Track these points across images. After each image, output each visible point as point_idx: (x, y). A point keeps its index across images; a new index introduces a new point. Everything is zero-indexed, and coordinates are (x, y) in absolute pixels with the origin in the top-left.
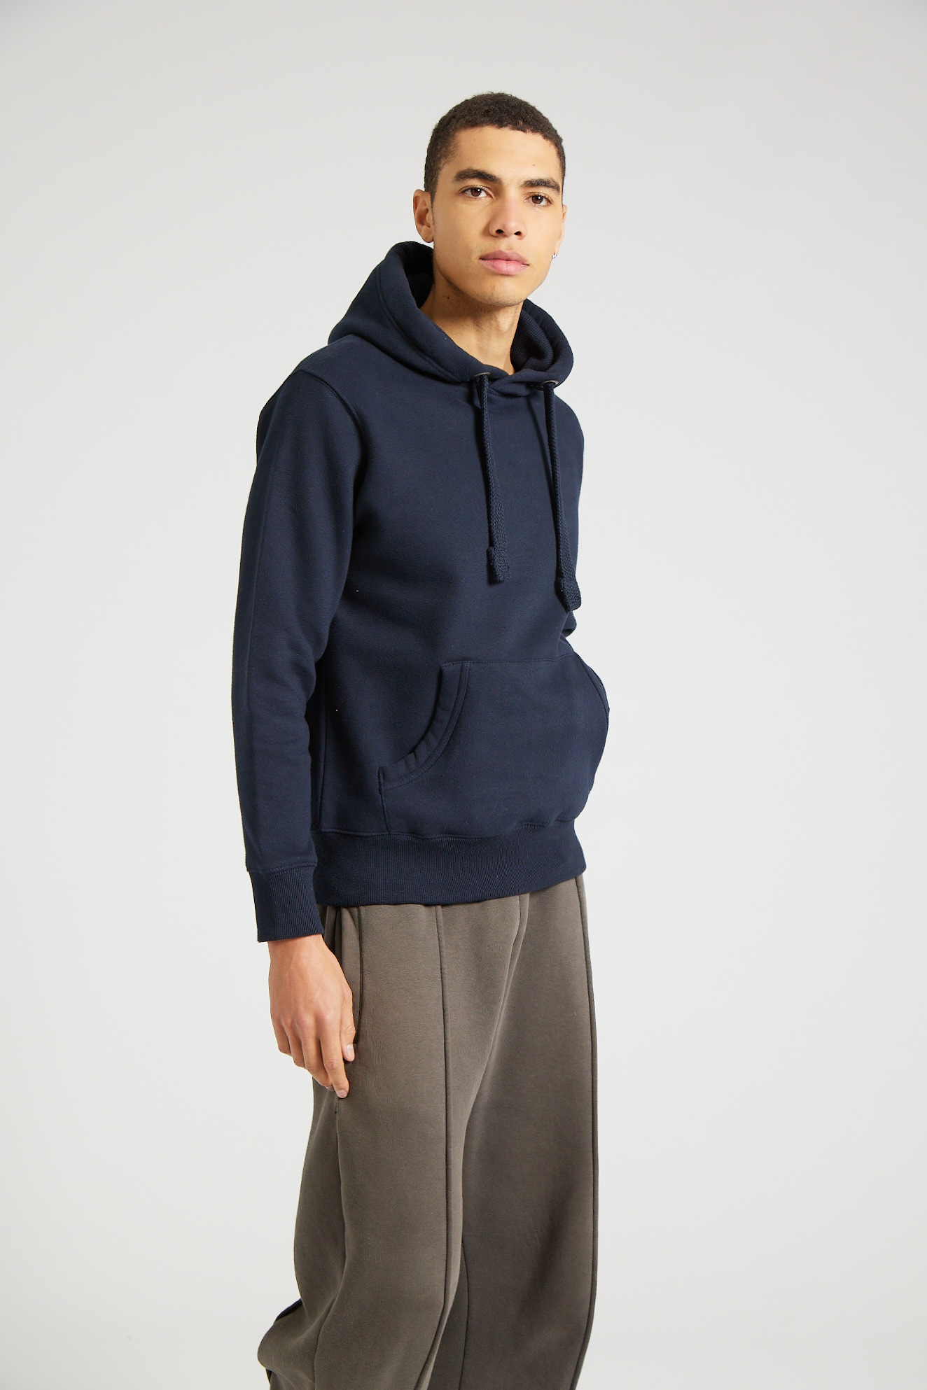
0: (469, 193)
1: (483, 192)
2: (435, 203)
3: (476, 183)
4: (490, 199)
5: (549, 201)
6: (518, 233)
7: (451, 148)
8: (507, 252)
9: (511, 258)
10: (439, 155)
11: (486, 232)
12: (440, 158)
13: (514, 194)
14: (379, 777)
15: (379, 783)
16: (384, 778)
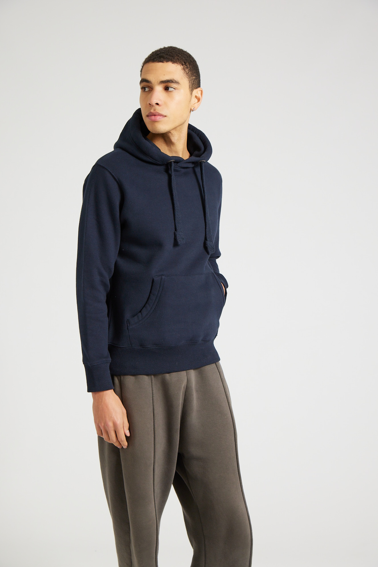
5: (174, 89)
6: (157, 104)
8: (154, 112)
14: (127, 323)
15: (127, 326)
16: (129, 324)
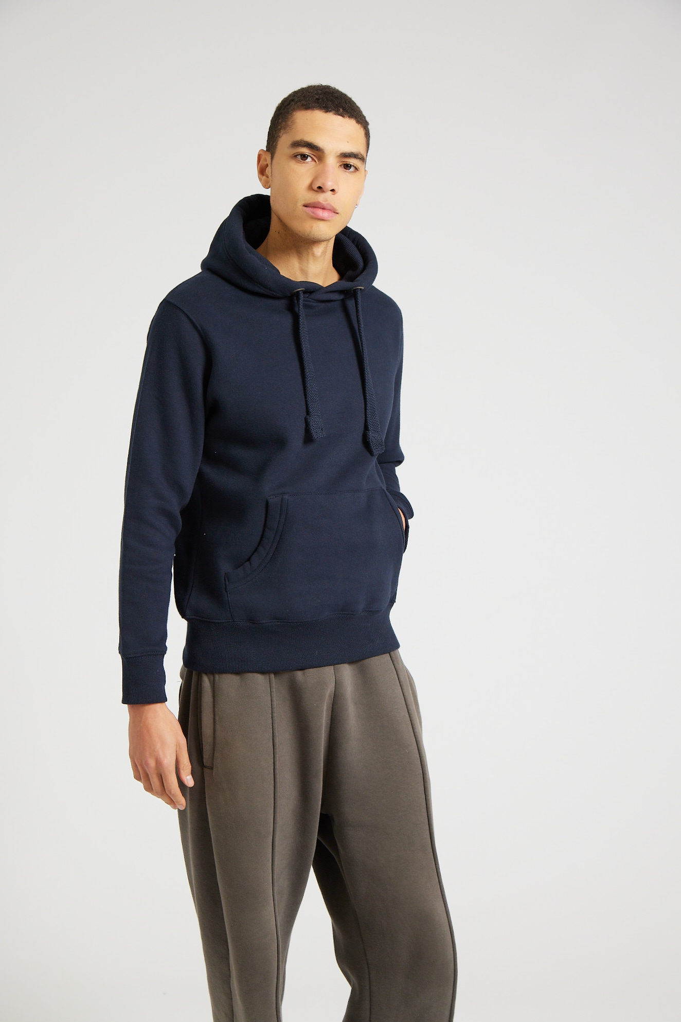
0: (299, 157)
1: (309, 158)
2: (274, 161)
3: (305, 151)
4: (315, 163)
5: (356, 169)
6: (333, 190)
7: (289, 123)
9: (326, 207)
10: (279, 127)
11: (310, 188)
12: (281, 129)
13: (332, 161)
14: (225, 580)
15: (225, 584)
16: (228, 581)
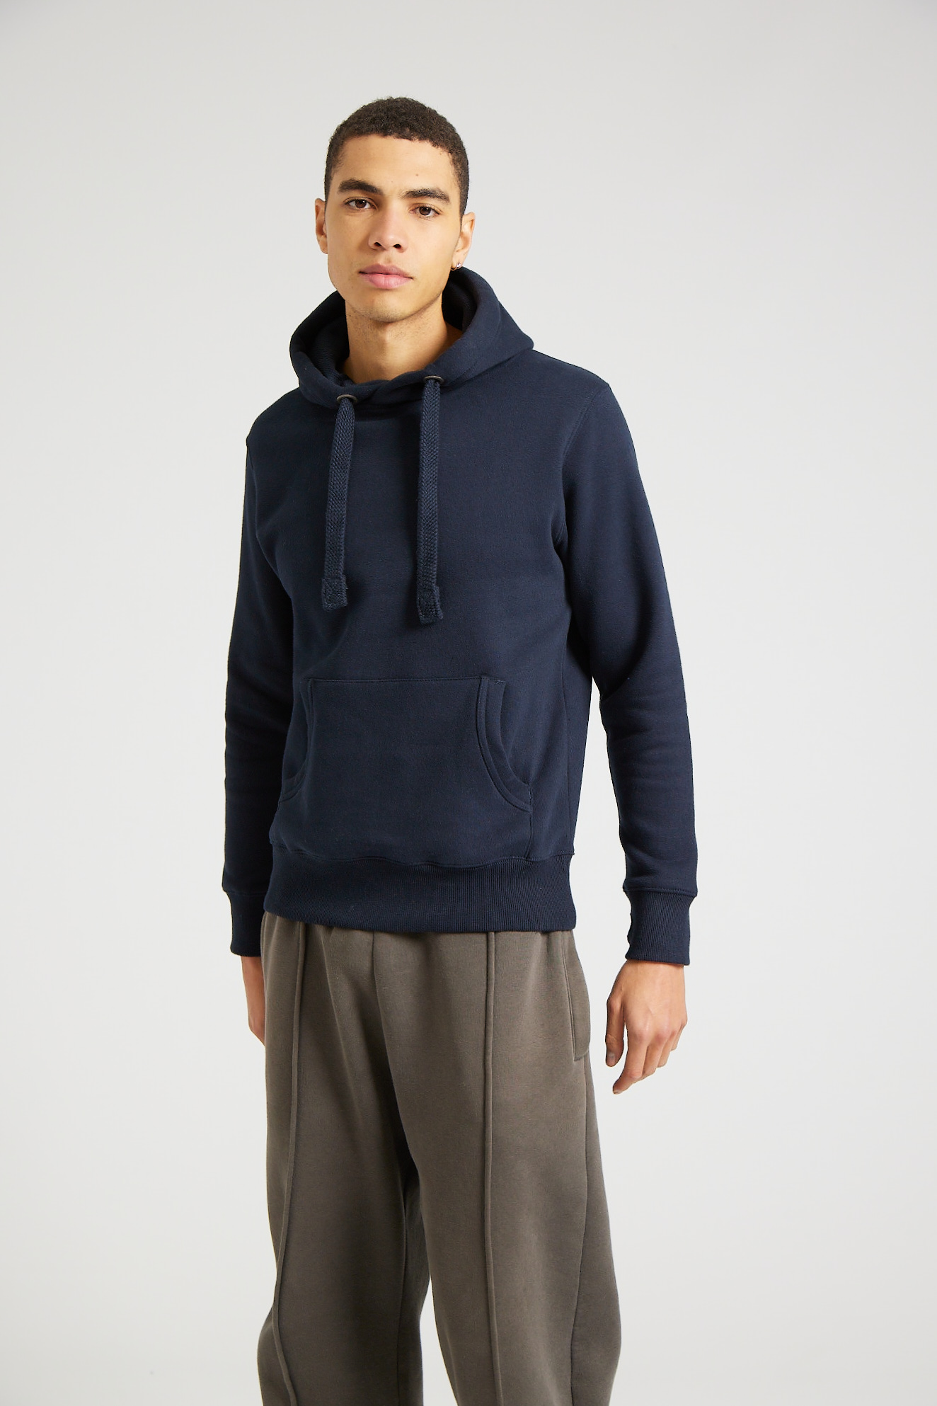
0: (353, 204)
1: (366, 204)
4: (373, 211)
5: (438, 212)
6: (398, 246)
7: (339, 157)
8: (385, 265)
9: (390, 272)
10: (331, 165)
11: (366, 245)
12: (331, 168)
